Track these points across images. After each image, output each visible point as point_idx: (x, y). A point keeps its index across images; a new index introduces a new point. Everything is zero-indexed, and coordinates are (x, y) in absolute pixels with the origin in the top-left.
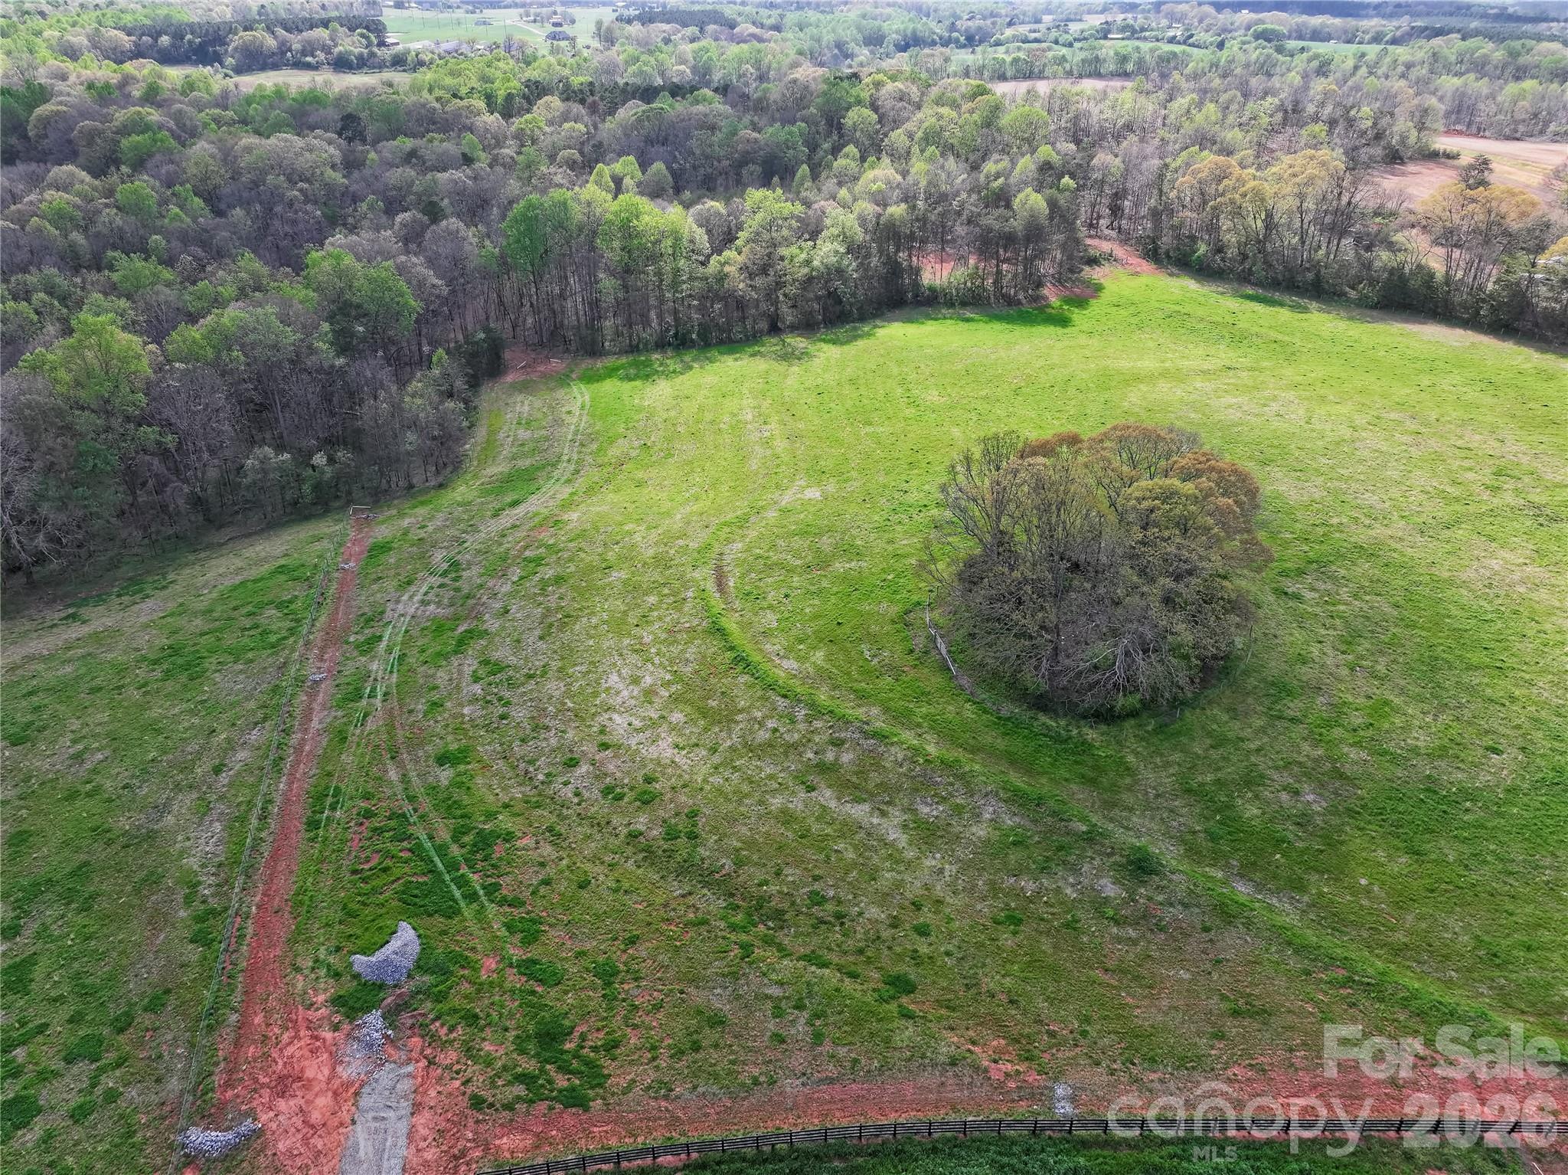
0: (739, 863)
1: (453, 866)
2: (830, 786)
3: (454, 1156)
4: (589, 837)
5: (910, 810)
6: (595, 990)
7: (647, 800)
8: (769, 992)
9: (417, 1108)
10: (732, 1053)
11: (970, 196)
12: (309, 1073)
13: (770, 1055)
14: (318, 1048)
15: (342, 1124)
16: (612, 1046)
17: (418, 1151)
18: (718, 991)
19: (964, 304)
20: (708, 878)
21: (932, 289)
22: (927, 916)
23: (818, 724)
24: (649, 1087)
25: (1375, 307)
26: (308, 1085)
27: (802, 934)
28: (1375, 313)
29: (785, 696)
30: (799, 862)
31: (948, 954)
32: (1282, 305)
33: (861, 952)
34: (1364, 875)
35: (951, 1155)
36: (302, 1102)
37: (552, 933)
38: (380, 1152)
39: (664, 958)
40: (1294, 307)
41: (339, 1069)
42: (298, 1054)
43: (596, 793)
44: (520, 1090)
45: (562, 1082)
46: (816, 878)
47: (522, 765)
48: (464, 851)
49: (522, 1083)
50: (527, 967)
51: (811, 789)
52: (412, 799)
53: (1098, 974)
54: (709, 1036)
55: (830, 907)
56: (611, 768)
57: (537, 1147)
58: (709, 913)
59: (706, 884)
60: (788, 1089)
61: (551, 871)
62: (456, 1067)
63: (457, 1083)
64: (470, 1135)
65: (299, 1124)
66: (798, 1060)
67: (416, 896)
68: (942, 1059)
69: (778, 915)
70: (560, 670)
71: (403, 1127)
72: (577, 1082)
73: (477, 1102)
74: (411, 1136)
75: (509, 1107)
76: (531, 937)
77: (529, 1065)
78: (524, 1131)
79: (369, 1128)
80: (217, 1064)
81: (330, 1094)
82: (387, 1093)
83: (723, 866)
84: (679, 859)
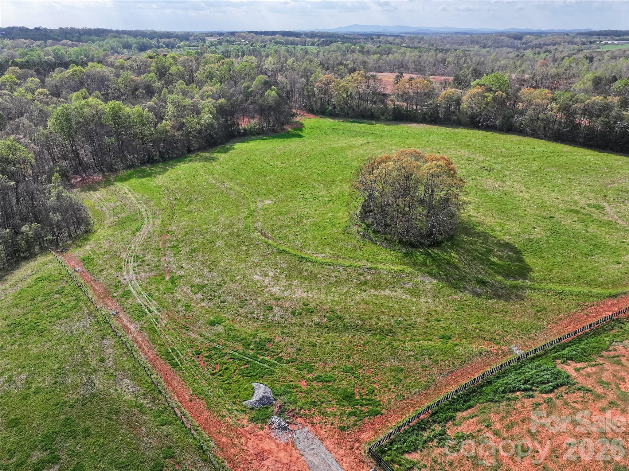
0: (363, 320)
1: (255, 358)
2: (370, 288)
3: (350, 449)
4: (300, 330)
5: (402, 287)
6: (349, 377)
7: (311, 312)
8: (409, 354)
9: (322, 440)
10: (413, 377)
11: (239, 95)
12: (267, 448)
13: (425, 373)
14: (261, 438)
15: (298, 458)
16: (372, 392)
17: (336, 453)
18: (392, 360)
19: (258, 134)
20: (357, 329)
21: (245, 130)
22: (436, 316)
23: (349, 271)
24: (396, 399)
25: (392, 120)
26: (270, 452)
27: (403, 334)
28: (393, 122)
29: (330, 265)
30: (383, 313)
31: (451, 324)
32: (364, 123)
33: (426, 333)
34: (536, 267)
35: (504, 377)
36: (274, 458)
37: (317, 365)
38: (323, 459)
39: (365, 358)
40: (368, 123)
41: (278, 441)
42: (255, 444)
43: (290, 316)
44: (353, 418)
45: (365, 409)
46: (393, 316)
47: (249, 316)
48: (254, 351)
49: (352, 416)
50: (318, 379)
51: (365, 291)
52: (213, 341)
53: (495, 315)
54: (401, 375)
55: (404, 323)
56: (287, 305)
57: (376, 433)
58: (367, 339)
59: (358, 331)
60: (440, 380)
61: (297, 345)
62: (324, 421)
63: (329, 426)
64: (350, 440)
65: (280, 466)
66: (436, 370)
67: (250, 373)
68: (477, 353)
69: (390, 331)
70: (231, 280)
71: (323, 448)
72: (371, 407)
73: (342, 429)
74: (328, 449)
75: (355, 425)
76: (311, 370)
77: (350, 409)
78: (367, 430)
79: (310, 454)
80: (223, 462)
81: (282, 451)
82: (306, 440)
83: (358, 323)
84: (341, 326)
